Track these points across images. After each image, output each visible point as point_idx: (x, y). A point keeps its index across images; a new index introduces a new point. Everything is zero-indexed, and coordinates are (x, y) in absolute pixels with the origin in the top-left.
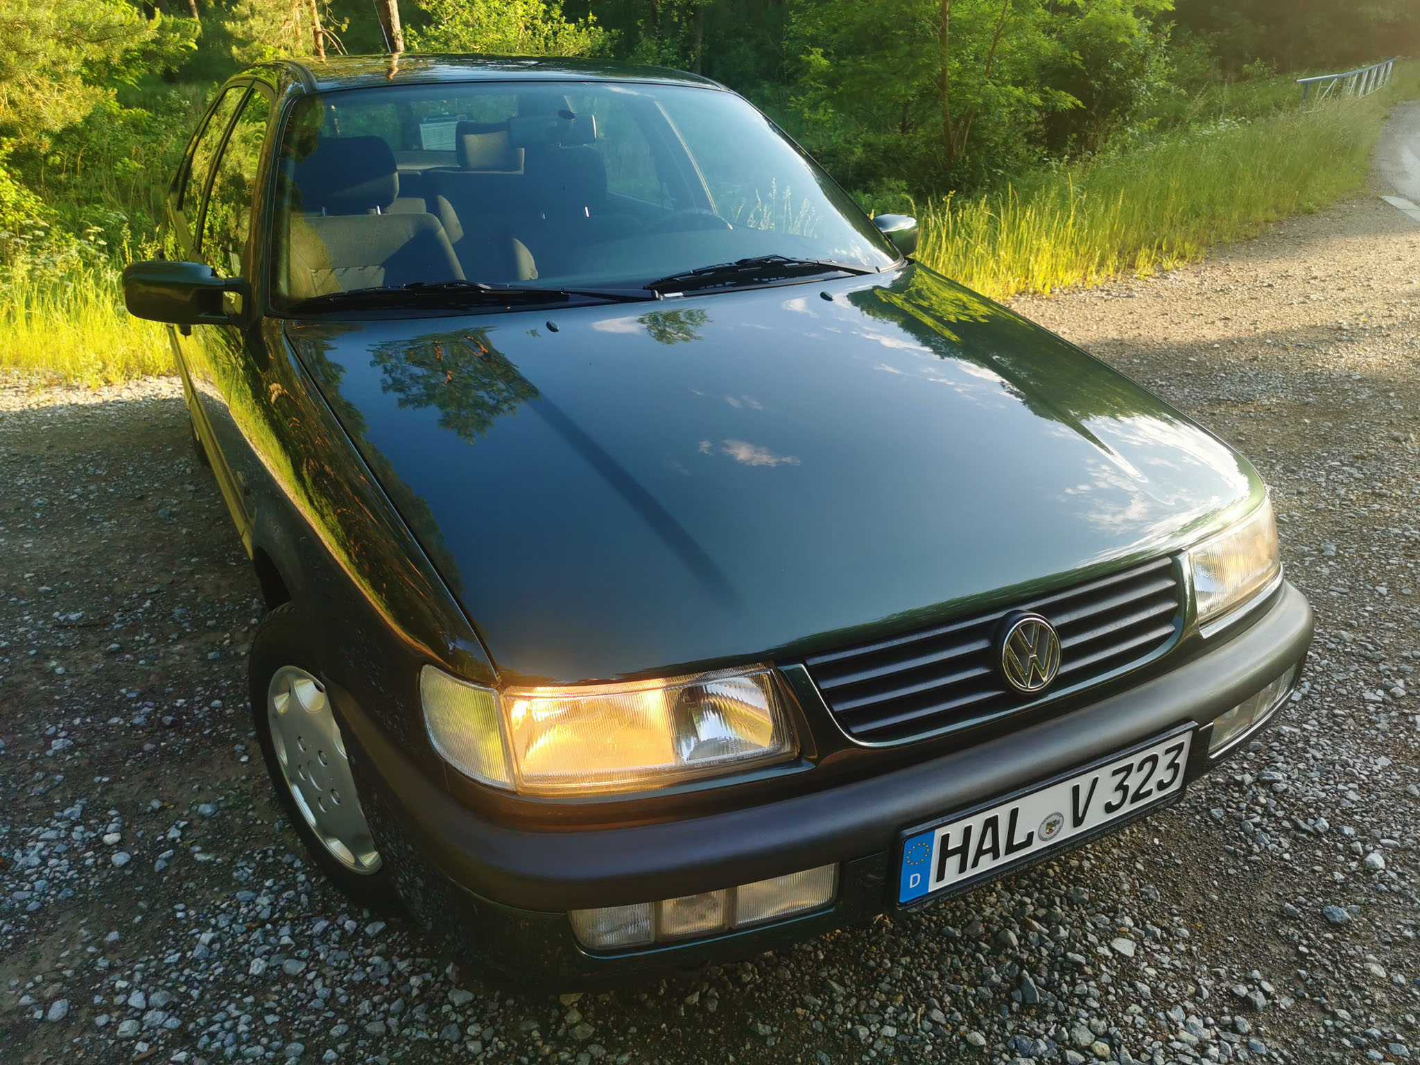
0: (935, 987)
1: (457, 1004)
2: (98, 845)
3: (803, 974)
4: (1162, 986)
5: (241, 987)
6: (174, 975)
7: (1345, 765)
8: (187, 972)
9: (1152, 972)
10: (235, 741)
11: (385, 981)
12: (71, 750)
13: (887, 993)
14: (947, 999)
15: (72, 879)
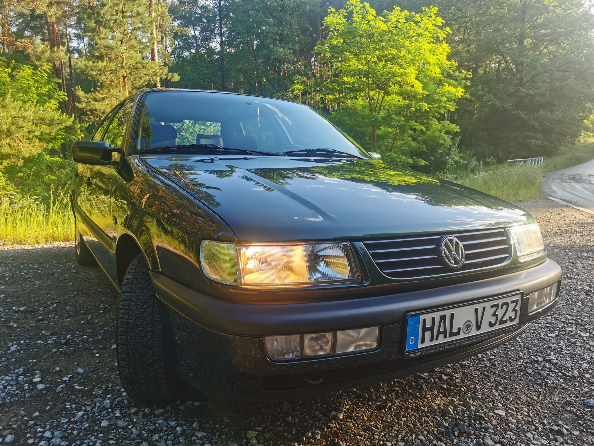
0: (419, 428)
1: (199, 436)
2: (31, 383)
3: (358, 425)
4: (520, 425)
5: (97, 431)
6: (65, 426)
7: (580, 355)
8: (71, 426)
9: (515, 421)
10: (93, 349)
11: (165, 429)
12: (19, 351)
13: (397, 431)
14: (425, 433)
15: (18, 393)
